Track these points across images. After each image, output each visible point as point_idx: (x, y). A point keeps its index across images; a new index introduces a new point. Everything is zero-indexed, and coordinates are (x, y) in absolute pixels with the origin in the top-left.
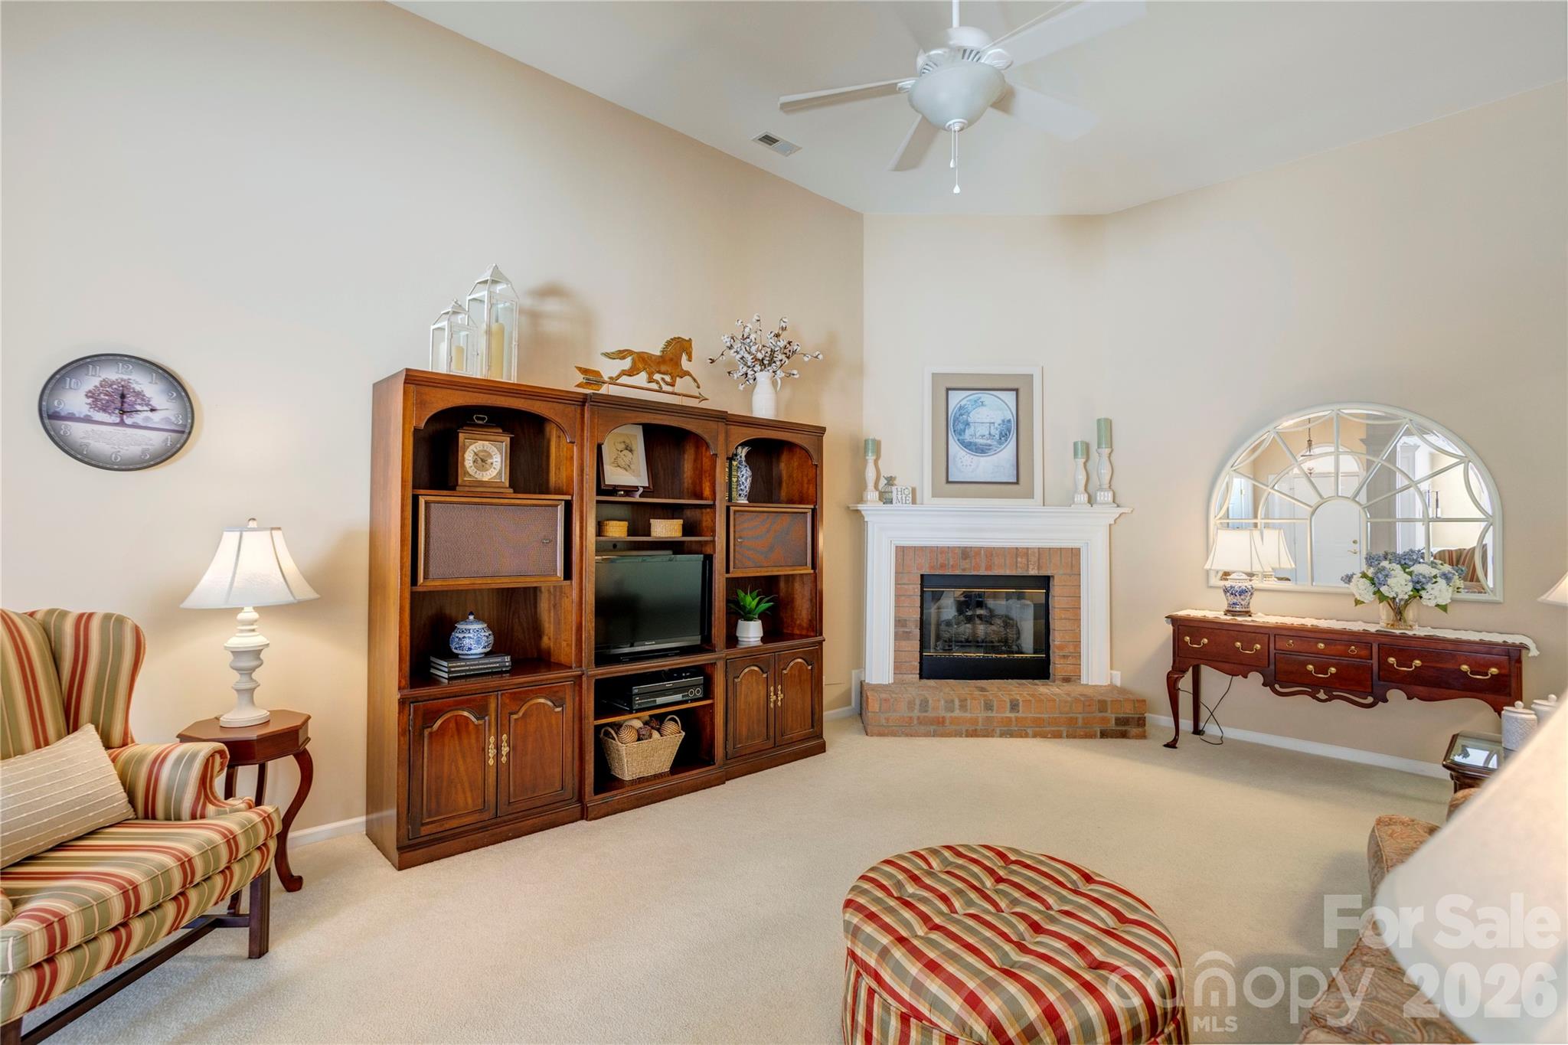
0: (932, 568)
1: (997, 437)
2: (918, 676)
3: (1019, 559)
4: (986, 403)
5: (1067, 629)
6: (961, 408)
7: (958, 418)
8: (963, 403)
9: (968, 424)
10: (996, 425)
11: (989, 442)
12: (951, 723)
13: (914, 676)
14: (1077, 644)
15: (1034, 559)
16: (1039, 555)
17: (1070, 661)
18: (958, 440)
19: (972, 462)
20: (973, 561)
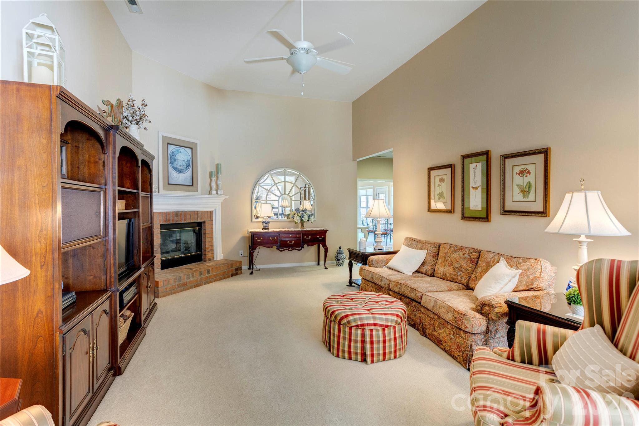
0: (165, 221)
1: (185, 166)
2: (160, 269)
3: (195, 216)
4: (182, 152)
5: (209, 241)
6: (173, 153)
7: (171, 157)
8: (173, 150)
9: (175, 160)
10: (185, 161)
11: (183, 168)
12: (189, 284)
13: (159, 269)
14: (212, 246)
15: (199, 215)
16: (201, 214)
17: (211, 253)
18: (172, 166)
19: (177, 176)
20: (180, 217)
